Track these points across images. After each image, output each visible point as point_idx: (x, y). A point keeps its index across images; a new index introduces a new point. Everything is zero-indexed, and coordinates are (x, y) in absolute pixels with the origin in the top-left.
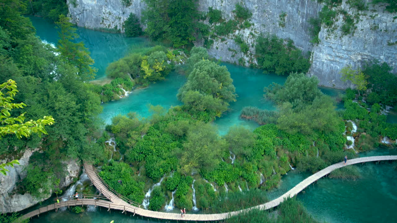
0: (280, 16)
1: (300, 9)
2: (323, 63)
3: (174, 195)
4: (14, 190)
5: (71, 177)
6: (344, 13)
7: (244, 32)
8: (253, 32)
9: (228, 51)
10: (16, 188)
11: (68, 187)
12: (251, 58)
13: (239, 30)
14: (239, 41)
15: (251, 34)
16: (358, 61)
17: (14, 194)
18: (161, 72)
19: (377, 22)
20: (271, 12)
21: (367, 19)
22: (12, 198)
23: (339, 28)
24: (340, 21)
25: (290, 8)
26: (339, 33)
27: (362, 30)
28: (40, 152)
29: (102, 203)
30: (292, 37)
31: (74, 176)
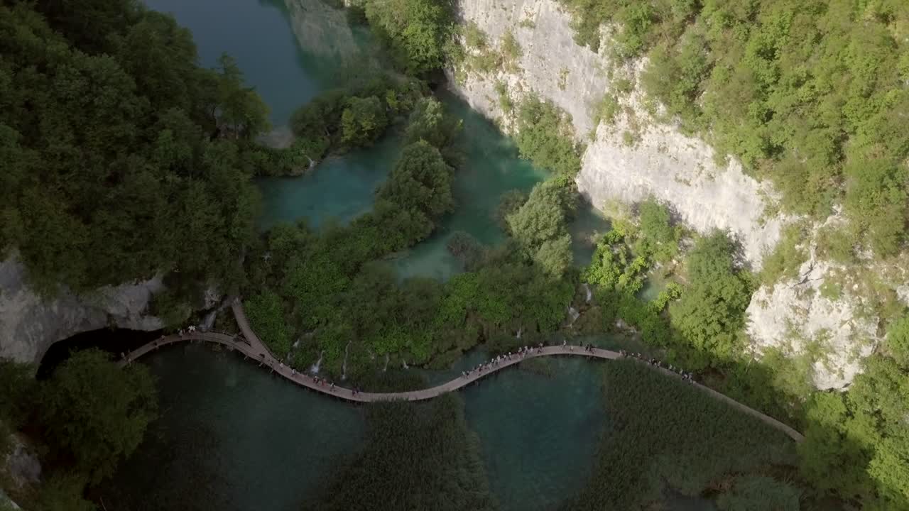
0: (561, 72)
1: (586, 73)
2: (596, 172)
3: (324, 355)
4: (145, 310)
5: (212, 302)
6: (630, 111)
7: (509, 78)
8: (521, 82)
9: (484, 97)
10: (147, 308)
11: (209, 312)
12: (513, 122)
13: (504, 73)
14: (502, 89)
15: (518, 84)
16: (640, 186)
17: (145, 315)
18: (368, 131)
19: (667, 140)
20: (549, 60)
21: (657, 133)
22: (143, 318)
23: (620, 132)
24: (623, 123)
25: (575, 66)
26: (620, 139)
27: (648, 146)
28: (176, 271)
29: (241, 347)
30: (572, 110)
31: (217, 300)
